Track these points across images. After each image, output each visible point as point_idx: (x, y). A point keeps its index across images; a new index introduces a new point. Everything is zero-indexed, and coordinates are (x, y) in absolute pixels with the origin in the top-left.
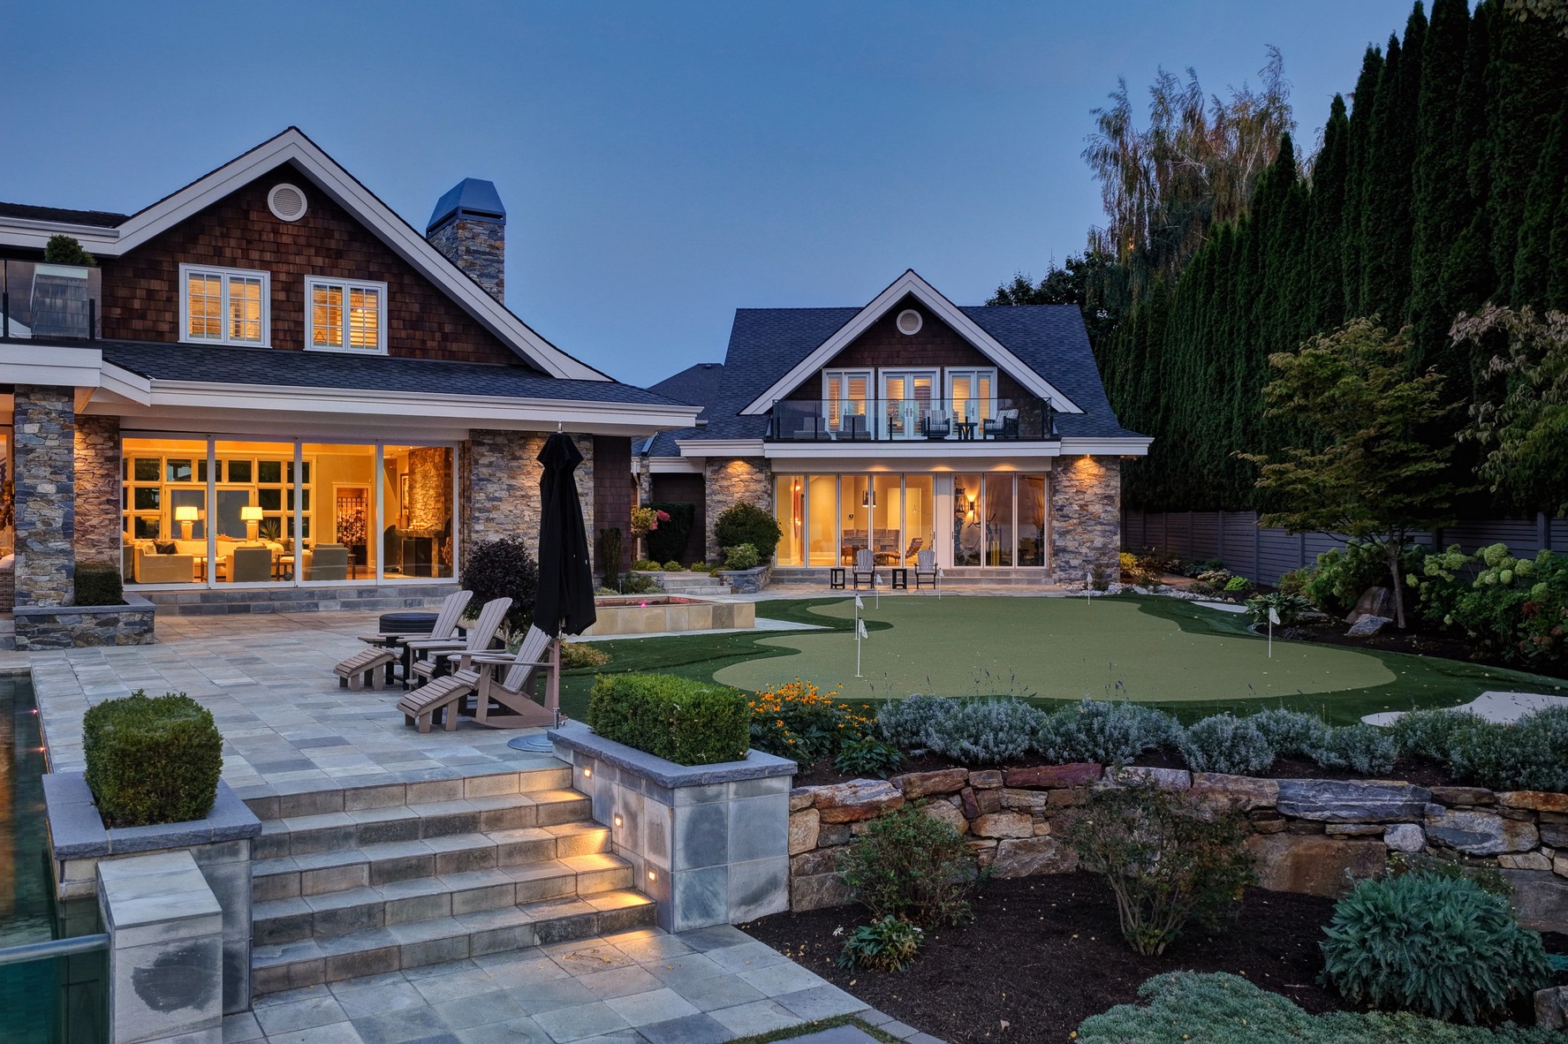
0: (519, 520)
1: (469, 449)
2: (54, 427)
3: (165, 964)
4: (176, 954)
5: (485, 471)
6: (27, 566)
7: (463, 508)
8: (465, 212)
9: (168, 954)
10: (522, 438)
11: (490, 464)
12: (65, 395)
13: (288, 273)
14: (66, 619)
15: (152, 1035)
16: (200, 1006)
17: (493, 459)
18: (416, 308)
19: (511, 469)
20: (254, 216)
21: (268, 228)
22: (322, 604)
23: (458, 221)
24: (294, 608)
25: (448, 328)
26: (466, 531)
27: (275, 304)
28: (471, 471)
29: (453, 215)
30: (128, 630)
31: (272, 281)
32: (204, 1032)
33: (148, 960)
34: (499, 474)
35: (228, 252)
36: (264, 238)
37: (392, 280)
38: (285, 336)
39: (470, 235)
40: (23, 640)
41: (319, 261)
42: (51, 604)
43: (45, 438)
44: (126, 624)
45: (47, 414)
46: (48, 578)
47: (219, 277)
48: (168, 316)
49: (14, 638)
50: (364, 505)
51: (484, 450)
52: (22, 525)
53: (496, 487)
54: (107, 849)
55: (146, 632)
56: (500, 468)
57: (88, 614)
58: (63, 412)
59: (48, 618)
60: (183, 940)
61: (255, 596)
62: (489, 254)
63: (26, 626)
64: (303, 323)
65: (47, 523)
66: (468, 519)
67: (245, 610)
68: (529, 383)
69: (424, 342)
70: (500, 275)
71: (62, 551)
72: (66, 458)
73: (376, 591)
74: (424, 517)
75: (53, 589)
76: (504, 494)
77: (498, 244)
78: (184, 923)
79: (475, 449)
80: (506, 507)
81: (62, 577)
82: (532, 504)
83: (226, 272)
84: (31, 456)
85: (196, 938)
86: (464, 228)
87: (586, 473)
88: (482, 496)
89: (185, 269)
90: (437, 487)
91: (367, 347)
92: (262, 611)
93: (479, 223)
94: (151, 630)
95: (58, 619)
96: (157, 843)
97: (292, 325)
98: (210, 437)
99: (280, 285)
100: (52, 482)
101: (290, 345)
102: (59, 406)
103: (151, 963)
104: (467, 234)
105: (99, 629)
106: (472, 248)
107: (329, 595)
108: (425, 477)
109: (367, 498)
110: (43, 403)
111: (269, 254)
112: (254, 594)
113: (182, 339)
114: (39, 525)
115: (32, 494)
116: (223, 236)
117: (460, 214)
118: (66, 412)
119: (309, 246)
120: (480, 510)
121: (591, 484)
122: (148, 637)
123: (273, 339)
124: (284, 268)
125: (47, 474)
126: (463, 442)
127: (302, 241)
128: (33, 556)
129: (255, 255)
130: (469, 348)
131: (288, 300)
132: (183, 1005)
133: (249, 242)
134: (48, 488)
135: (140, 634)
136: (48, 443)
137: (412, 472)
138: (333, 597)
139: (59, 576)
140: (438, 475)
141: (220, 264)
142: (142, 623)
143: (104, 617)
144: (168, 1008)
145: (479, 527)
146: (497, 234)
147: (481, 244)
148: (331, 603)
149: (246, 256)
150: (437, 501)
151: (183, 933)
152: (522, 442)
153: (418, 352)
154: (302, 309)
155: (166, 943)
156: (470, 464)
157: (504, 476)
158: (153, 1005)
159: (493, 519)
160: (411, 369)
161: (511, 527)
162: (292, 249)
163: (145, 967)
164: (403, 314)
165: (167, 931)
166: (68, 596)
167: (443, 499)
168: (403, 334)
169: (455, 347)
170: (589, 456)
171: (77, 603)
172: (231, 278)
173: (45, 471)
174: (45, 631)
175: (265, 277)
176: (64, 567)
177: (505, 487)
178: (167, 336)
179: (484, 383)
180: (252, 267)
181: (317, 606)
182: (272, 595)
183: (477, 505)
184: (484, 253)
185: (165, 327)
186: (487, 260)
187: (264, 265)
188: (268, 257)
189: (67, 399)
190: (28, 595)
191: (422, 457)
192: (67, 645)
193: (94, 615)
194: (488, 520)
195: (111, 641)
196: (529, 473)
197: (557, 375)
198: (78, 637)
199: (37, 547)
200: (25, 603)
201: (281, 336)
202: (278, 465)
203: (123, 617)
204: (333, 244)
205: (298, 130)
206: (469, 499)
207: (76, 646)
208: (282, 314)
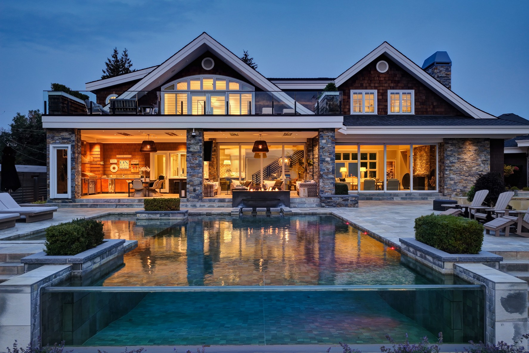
0: (462, 170)
1: (443, 145)
2: (330, 141)
3: (510, 297)
4: (513, 294)
5: (449, 153)
6: (323, 182)
7: (440, 167)
8: (437, 63)
9: (511, 294)
10: (462, 141)
11: (451, 150)
12: (333, 131)
13: (383, 90)
14: (335, 198)
15: (506, 320)
16: (521, 313)
17: (452, 149)
18: (424, 98)
19: (459, 152)
20: (372, 72)
21: (377, 75)
22: (395, 198)
23: (434, 67)
24: (386, 199)
25: (435, 104)
26: (442, 174)
27: (379, 100)
28: (444, 153)
29: (433, 64)
30: (351, 203)
31: (378, 92)
32: (522, 323)
33: (505, 295)
34: (454, 154)
35: (364, 85)
36: (375, 79)
37: (416, 89)
38: (382, 110)
39: (439, 71)
40: (323, 204)
41: (392, 85)
42: (329, 194)
43: (327, 144)
44: (351, 201)
45: (328, 137)
46: (328, 186)
47: (362, 93)
48: (347, 107)
49: (321, 204)
50: (394, 167)
51: (449, 145)
52: (321, 170)
53: (453, 158)
54: (457, 260)
55: (356, 203)
56: (455, 152)
57: (340, 197)
58: (332, 136)
59: (329, 198)
60: (516, 290)
61: (374, 195)
62: (446, 77)
63: (324, 200)
64: (387, 105)
65: (328, 170)
66: (443, 170)
67: (371, 199)
68: (466, 120)
69: (427, 109)
70: (450, 84)
71: (332, 178)
72: (333, 150)
73: (411, 194)
74: (421, 170)
75: (330, 190)
76: (456, 161)
77: (449, 73)
78: (516, 284)
79: (446, 145)
80: (457, 165)
81: (332, 186)
82: (467, 164)
83: (364, 91)
84: (324, 150)
85: (520, 290)
86: (436, 69)
87: (487, 153)
88: (448, 162)
89: (352, 91)
90: (426, 159)
91: (408, 112)
92: (376, 199)
93: (442, 67)
94: (357, 203)
95: (333, 198)
96: (471, 260)
97: (384, 107)
98: (358, 144)
99: (380, 94)
100: (329, 157)
101: (383, 113)
102: (331, 134)
103: (506, 296)
104: (438, 71)
105: (343, 202)
106: (439, 76)
107: (396, 195)
108: (421, 156)
109: (395, 165)
110: (327, 134)
111: (377, 84)
112: (373, 194)
113: (351, 114)
114: (326, 170)
115: (324, 161)
116: (363, 80)
117: (435, 64)
118: (333, 136)
119: (389, 80)
120: (448, 167)
121: (489, 157)
122: (357, 205)
123: (378, 111)
124: (381, 88)
125: (328, 155)
126: (441, 143)
127: (387, 79)
128: (325, 180)
129: (372, 85)
130: (443, 110)
131: (383, 99)
132: (516, 312)
133: (371, 81)
134: (328, 159)
135: (355, 204)
136: (328, 145)
137: (415, 155)
138: (397, 196)
139: (331, 186)
140: (427, 156)
141: (363, 89)
142: (355, 200)
143: (344, 198)
144: (511, 312)
145: (447, 173)
146: (448, 70)
147: (443, 74)
148: (397, 198)
149: (370, 86)
150: (427, 164)
151: (515, 288)
152: (463, 142)
153: (425, 113)
154: (387, 101)
155: (510, 290)
156: (444, 150)
157: (456, 154)
158: (507, 310)
159: (452, 170)
160: (423, 118)
161: (459, 173)
162: (384, 82)
163: (504, 297)
164: (419, 100)
165: (511, 286)
166: (334, 192)
167: (429, 163)
168: (420, 107)
169: (437, 110)
170: (488, 146)
171: (336, 194)
172: (365, 93)
173: (327, 154)
174: (329, 202)
175: (376, 91)
176: (332, 183)
177: (456, 158)
178: (347, 113)
179: (450, 122)
180: (372, 89)
181: (393, 198)
182: (379, 195)
183: (446, 165)
184: (444, 77)
185: (346, 110)
186: (445, 79)
187: (375, 88)
188: (377, 85)
189: (333, 132)
190: (323, 191)
191: (420, 149)
192: (334, 207)
193: (342, 198)
194: (450, 170)
195: (346, 206)
196: (465, 153)
197: (476, 117)
198: (338, 204)
199: (325, 177)
200: (322, 194)
201: (380, 110)
202: (366, 154)
203: (350, 199)
204: (397, 79)
205: (387, 42)
206: (443, 163)
207: (337, 207)
208: (381, 103)
